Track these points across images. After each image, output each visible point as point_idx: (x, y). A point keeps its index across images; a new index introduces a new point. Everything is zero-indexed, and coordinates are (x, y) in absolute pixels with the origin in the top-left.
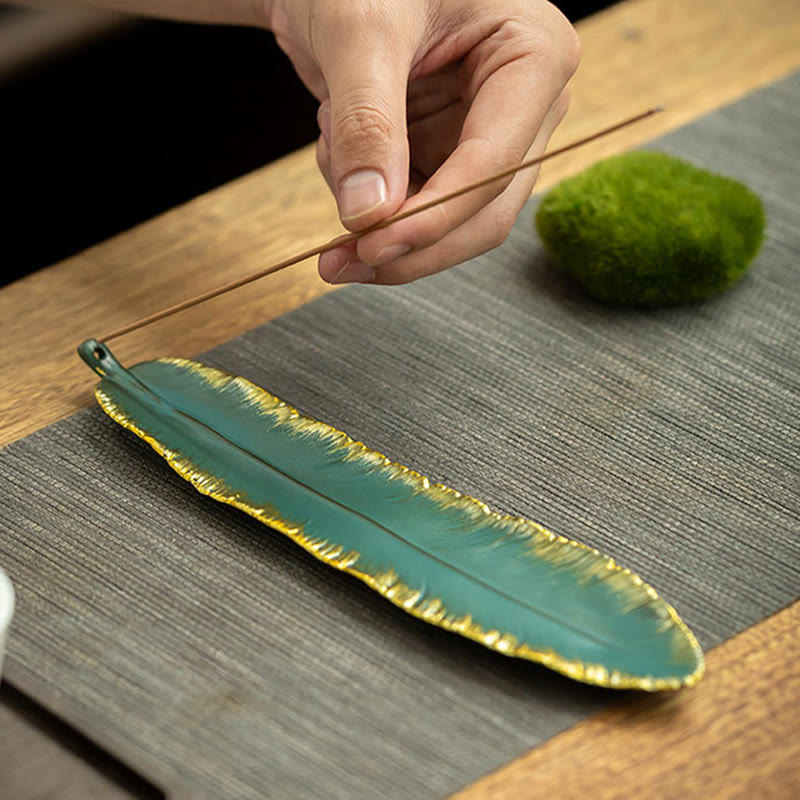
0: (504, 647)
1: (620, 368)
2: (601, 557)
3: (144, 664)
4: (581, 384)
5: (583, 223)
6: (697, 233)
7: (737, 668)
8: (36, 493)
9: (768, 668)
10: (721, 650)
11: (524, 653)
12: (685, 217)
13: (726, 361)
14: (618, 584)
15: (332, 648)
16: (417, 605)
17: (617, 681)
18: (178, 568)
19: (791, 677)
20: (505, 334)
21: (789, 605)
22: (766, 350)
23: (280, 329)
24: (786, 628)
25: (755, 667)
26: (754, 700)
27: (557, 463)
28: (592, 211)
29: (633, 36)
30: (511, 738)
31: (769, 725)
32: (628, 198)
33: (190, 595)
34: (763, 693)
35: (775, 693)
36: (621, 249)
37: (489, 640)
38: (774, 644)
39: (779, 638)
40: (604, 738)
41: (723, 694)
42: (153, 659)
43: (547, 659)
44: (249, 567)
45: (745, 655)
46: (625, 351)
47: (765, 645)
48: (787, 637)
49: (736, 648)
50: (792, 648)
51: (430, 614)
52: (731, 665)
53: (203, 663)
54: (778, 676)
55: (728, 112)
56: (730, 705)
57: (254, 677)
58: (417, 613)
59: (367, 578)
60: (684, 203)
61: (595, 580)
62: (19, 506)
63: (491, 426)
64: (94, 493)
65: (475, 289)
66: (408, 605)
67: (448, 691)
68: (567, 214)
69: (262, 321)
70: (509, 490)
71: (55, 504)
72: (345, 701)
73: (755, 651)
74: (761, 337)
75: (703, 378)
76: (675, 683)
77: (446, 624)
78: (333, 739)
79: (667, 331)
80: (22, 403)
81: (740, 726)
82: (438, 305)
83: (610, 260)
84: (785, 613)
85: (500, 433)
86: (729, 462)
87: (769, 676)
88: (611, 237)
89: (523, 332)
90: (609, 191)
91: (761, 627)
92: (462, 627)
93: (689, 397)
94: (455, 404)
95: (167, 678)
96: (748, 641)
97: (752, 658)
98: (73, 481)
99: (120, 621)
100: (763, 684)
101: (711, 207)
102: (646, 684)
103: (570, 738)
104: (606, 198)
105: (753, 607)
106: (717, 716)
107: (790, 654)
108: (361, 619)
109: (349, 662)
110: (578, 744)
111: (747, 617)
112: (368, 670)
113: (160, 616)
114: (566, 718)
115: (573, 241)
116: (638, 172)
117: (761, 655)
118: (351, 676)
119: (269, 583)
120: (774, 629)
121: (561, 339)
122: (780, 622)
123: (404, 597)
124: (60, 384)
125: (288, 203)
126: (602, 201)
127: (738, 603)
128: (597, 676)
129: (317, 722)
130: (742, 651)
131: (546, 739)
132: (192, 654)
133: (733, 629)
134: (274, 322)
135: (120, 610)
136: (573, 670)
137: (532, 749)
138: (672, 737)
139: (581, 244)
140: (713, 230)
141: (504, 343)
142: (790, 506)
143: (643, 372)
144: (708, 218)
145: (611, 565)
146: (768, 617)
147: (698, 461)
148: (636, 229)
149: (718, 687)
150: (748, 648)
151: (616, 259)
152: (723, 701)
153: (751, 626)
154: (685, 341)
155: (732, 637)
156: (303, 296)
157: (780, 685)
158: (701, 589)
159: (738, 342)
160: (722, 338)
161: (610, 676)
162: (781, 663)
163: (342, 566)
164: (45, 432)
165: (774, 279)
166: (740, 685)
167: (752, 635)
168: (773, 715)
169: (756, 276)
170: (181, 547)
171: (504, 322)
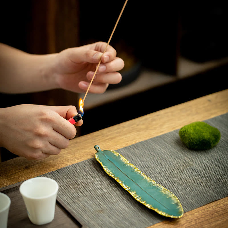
0: (149, 207)
1: (188, 160)
2: (172, 193)
3: (88, 204)
4: (180, 162)
5: (186, 133)
6: (206, 137)
7: (192, 215)
8: (78, 172)
9: (197, 216)
10: (190, 212)
11: (152, 208)
12: (204, 134)
13: (208, 161)
14: (173, 199)
15: (121, 204)
16: (137, 198)
17: (167, 216)
18: (99, 188)
19: (201, 218)
20: (169, 152)
21: (205, 205)
22: (215, 159)
23: (130, 148)
24: (203, 209)
25: (196, 215)
26: (193, 221)
27: (171, 176)
28: (188, 131)
29: (209, 101)
30: (148, 223)
31: (195, 226)
32: (195, 130)
33: (99, 192)
34: (195, 220)
35: (198, 220)
36: (192, 139)
37: (147, 205)
38: (200, 212)
39: (201, 211)
40: (165, 225)
41: (188, 219)
42: (89, 203)
43: (156, 210)
44: (111, 189)
45: (194, 213)
46: (190, 157)
47: (198, 212)
48: (203, 211)
49: (193, 212)
50: (203, 213)
51: (138, 200)
52: (191, 214)
53: (98, 204)
54: (199, 218)
55: (222, 116)
56: (189, 221)
57: (107, 208)
58: (136, 199)
59: (130, 192)
60: (205, 132)
61: (170, 198)
62: (75, 174)
63: (161, 168)
64: (88, 173)
65: (166, 144)
66: (135, 198)
67: (140, 214)
68: (184, 131)
69: (127, 146)
70: (161, 180)
71: (81, 174)
72: (121, 214)
73: (196, 212)
74: (215, 157)
75: (202, 163)
76: (177, 217)
77: (140, 202)
78: (117, 220)
79: (198, 154)
80: (80, 156)
81: (189, 225)
82: (159, 146)
83: (189, 140)
84: (204, 206)
85: (163, 169)
86: (202, 179)
87: (198, 217)
88: (190, 136)
89: (172, 152)
90: (192, 128)
91: (199, 208)
92: (143, 203)
93: (199, 166)
94: (156, 164)
95: (91, 206)
96: (196, 211)
97: (195, 214)
98: (85, 171)
99: (86, 196)
100: (196, 218)
101: (210, 133)
102: (172, 217)
103: (158, 224)
104: (191, 129)
105: (198, 205)
106: (186, 223)
107: (203, 214)
108: (128, 200)
109: (124, 207)
110: (160, 225)
111: (197, 206)
112: (127, 209)
113: (93, 196)
114: (159, 221)
115: (184, 136)
116: (198, 125)
117: (197, 213)
118: (123, 209)
119: (114, 192)
120: (201, 209)
121: (179, 154)
122: (203, 208)
123: (135, 196)
124: (88, 153)
125: (138, 125)
126: (190, 130)
127: (196, 204)
128: (164, 214)
129: (115, 217)
130: (194, 212)
131: (154, 224)
132: (97, 203)
133: (193, 208)
134: (129, 146)
135: (87, 194)
136: (160, 213)
137: (151, 225)
138: (176, 226)
139: (185, 137)
140: (209, 137)
141: (169, 154)
142: (211, 188)
143: (192, 161)
144: (208, 134)
145: (174, 195)
146: (201, 207)
147: (197, 178)
148: (195, 135)
149: (188, 218)
150: (195, 212)
151: (191, 140)
152: (188, 221)
153: (197, 208)
154: (201, 156)
155: (193, 210)
156: (136, 142)
157: (199, 219)
158: (190, 201)
159: (211, 157)
160: (208, 157)
161: (166, 214)
162: (200, 215)
163: (126, 189)
164: (83, 162)
165: (221, 147)
166: (192, 218)
167: (196, 210)
168: (196, 224)
169: (218, 146)
170: (100, 184)
171: (170, 150)
